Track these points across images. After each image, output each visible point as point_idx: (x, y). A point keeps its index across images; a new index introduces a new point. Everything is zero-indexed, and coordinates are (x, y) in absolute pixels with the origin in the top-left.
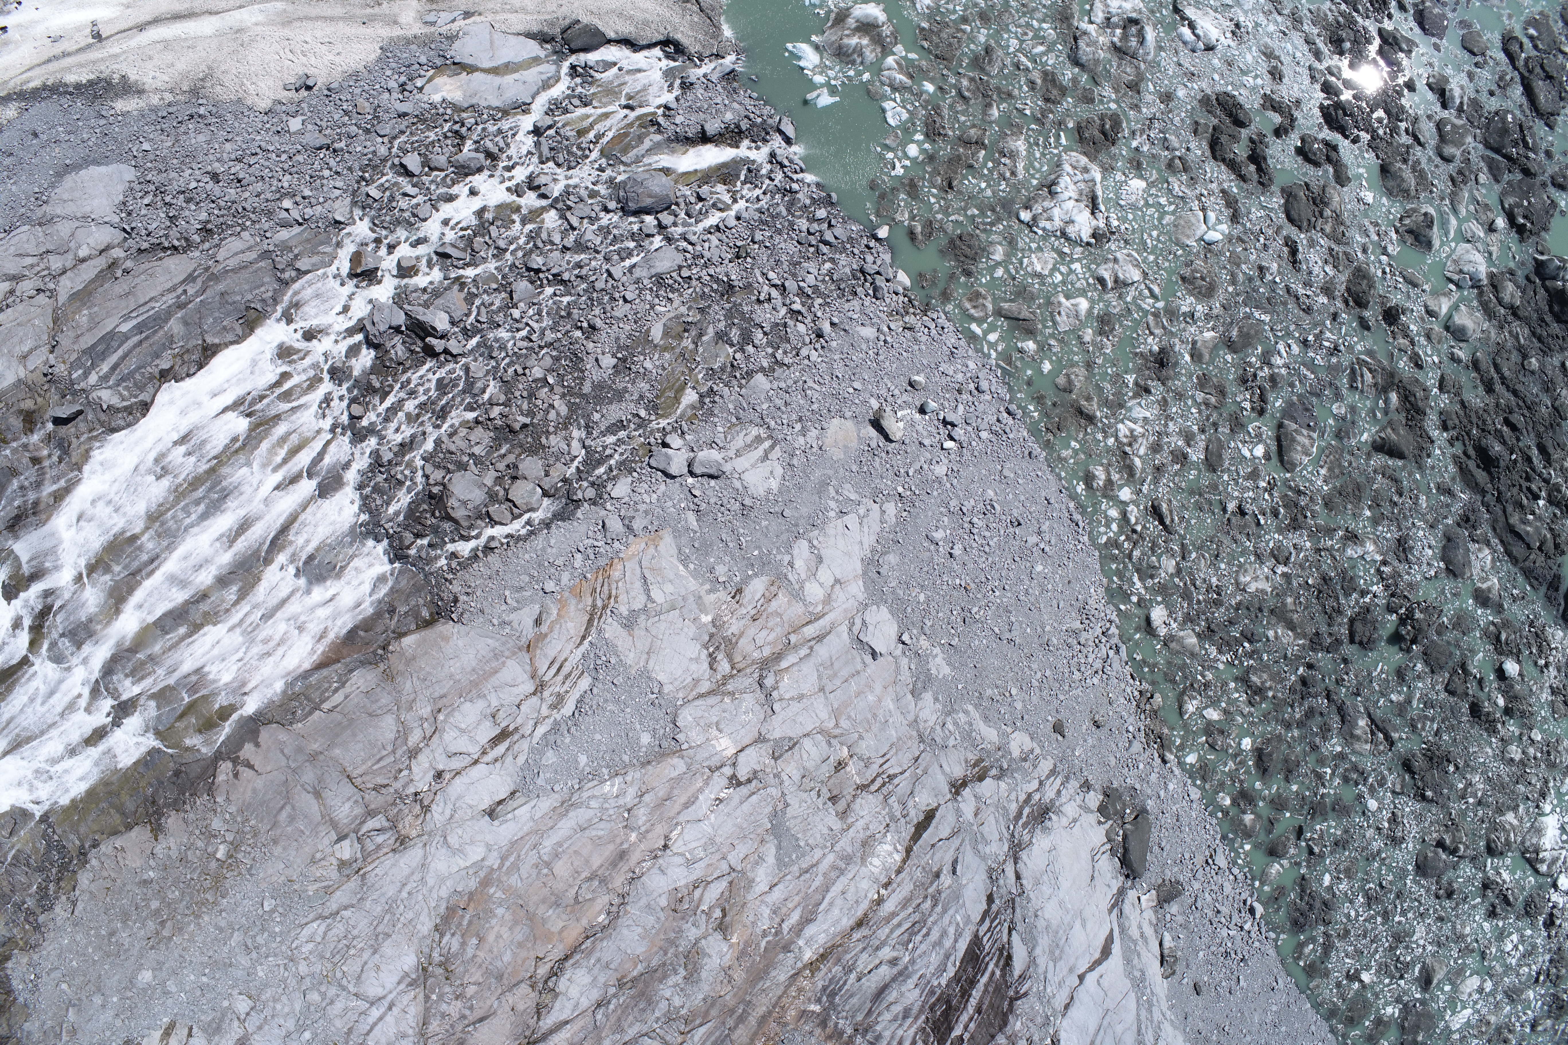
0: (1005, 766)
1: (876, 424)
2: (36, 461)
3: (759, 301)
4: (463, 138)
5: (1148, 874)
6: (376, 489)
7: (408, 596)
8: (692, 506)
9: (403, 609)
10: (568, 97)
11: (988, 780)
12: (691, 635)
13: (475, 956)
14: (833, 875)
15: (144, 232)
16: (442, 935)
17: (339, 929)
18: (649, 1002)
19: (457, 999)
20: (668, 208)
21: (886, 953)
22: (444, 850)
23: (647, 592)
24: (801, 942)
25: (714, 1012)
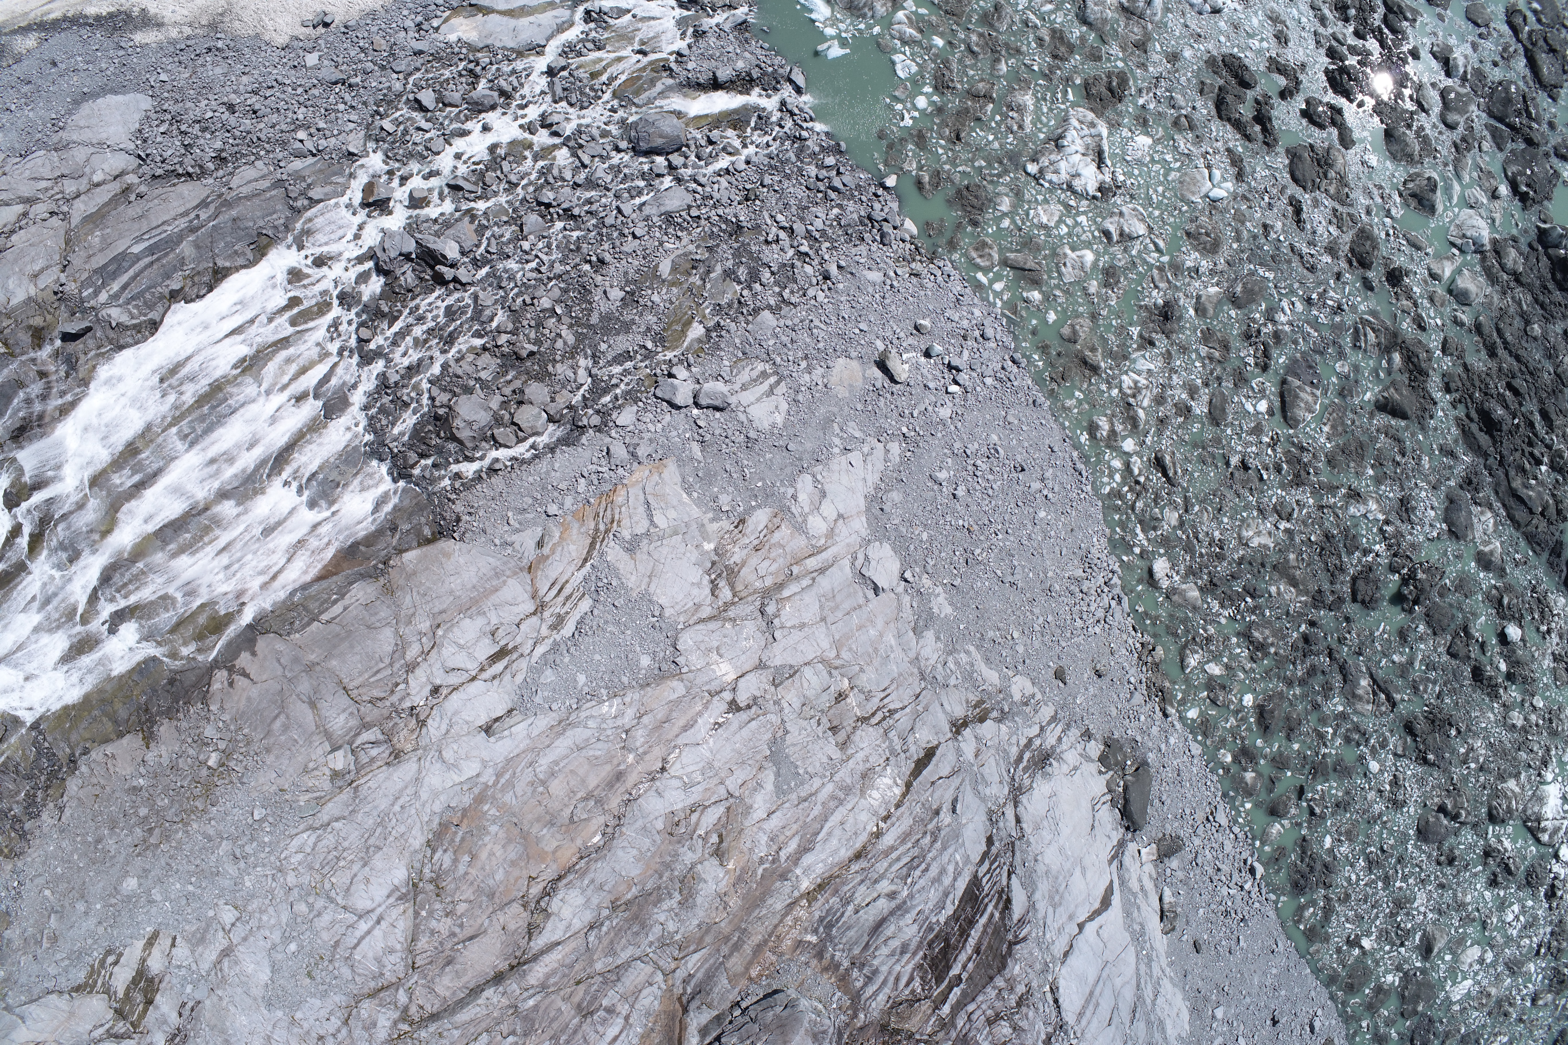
0: (1006, 709)
1: (882, 366)
2: (42, 374)
3: (767, 242)
4: (477, 77)
5: (1147, 828)
6: (382, 410)
7: (411, 515)
8: (697, 437)
9: (405, 527)
10: (582, 41)
11: (989, 722)
12: (693, 560)
13: (466, 873)
14: (832, 804)
15: (158, 159)
16: (434, 851)
17: (329, 840)
18: (643, 926)
19: (447, 915)
20: (679, 149)
21: (885, 886)
22: (438, 765)
23: (650, 517)
24: (798, 871)
25: (708, 939)
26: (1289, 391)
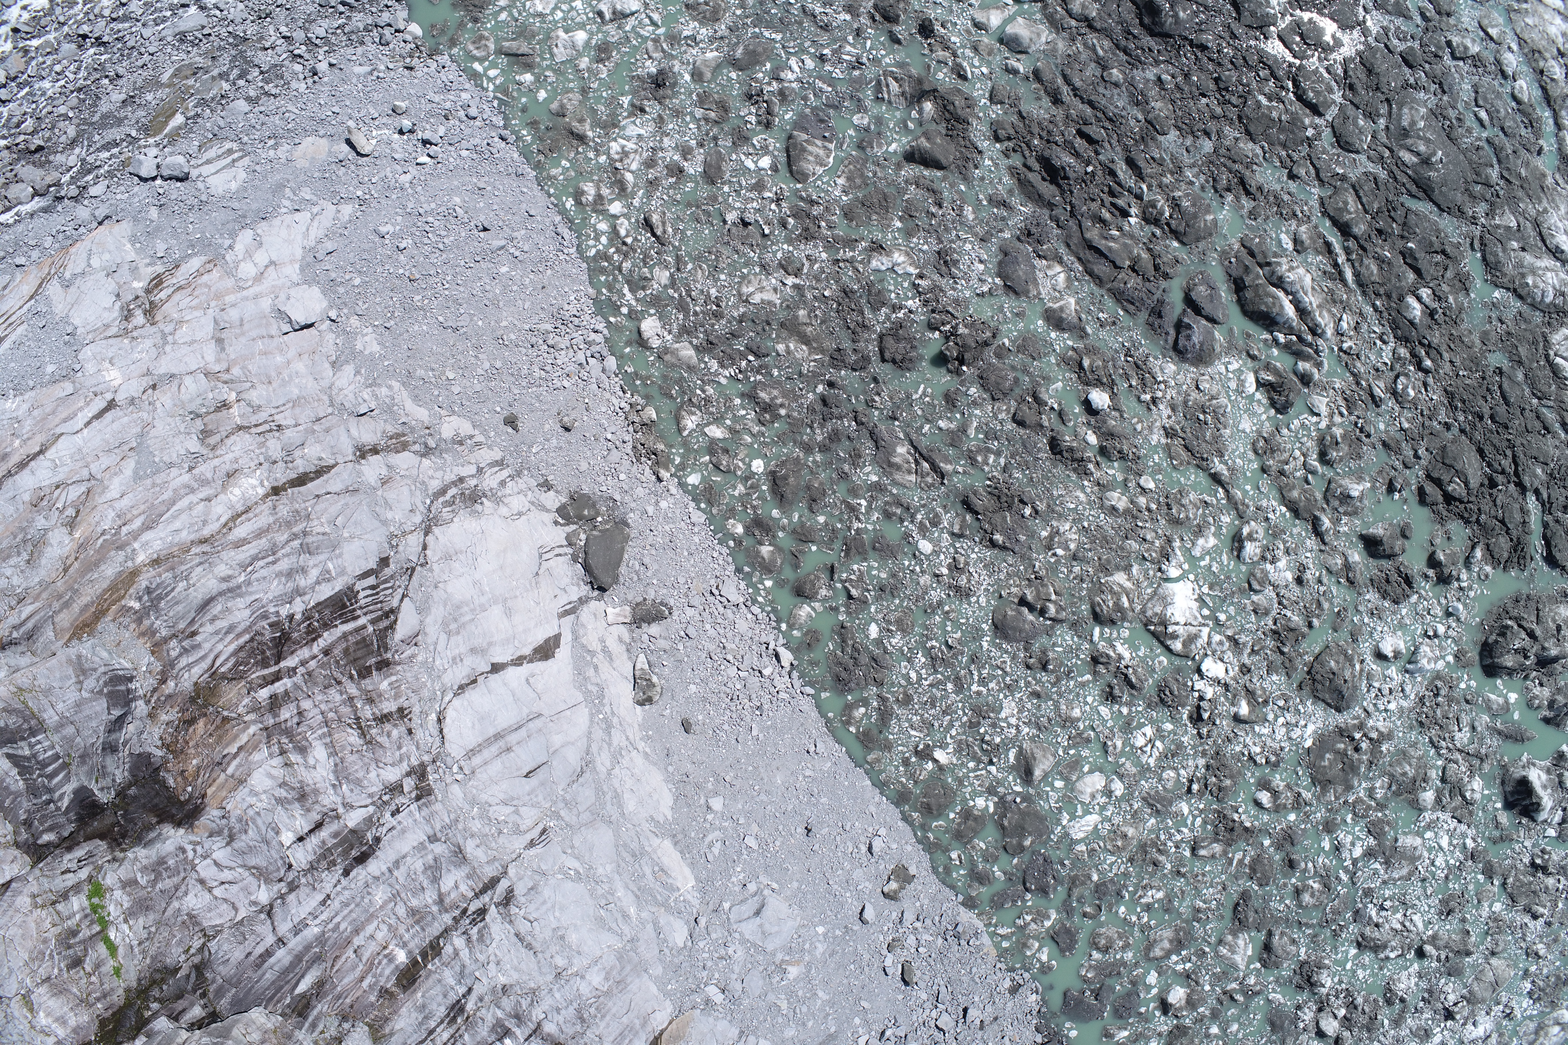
0: (432, 443)
3: (263, 48)
5: (620, 589)
8: (158, 203)
11: (407, 454)
12: (111, 290)
14: (184, 491)
23: (89, 260)
24: (137, 545)
26: (795, 145)
